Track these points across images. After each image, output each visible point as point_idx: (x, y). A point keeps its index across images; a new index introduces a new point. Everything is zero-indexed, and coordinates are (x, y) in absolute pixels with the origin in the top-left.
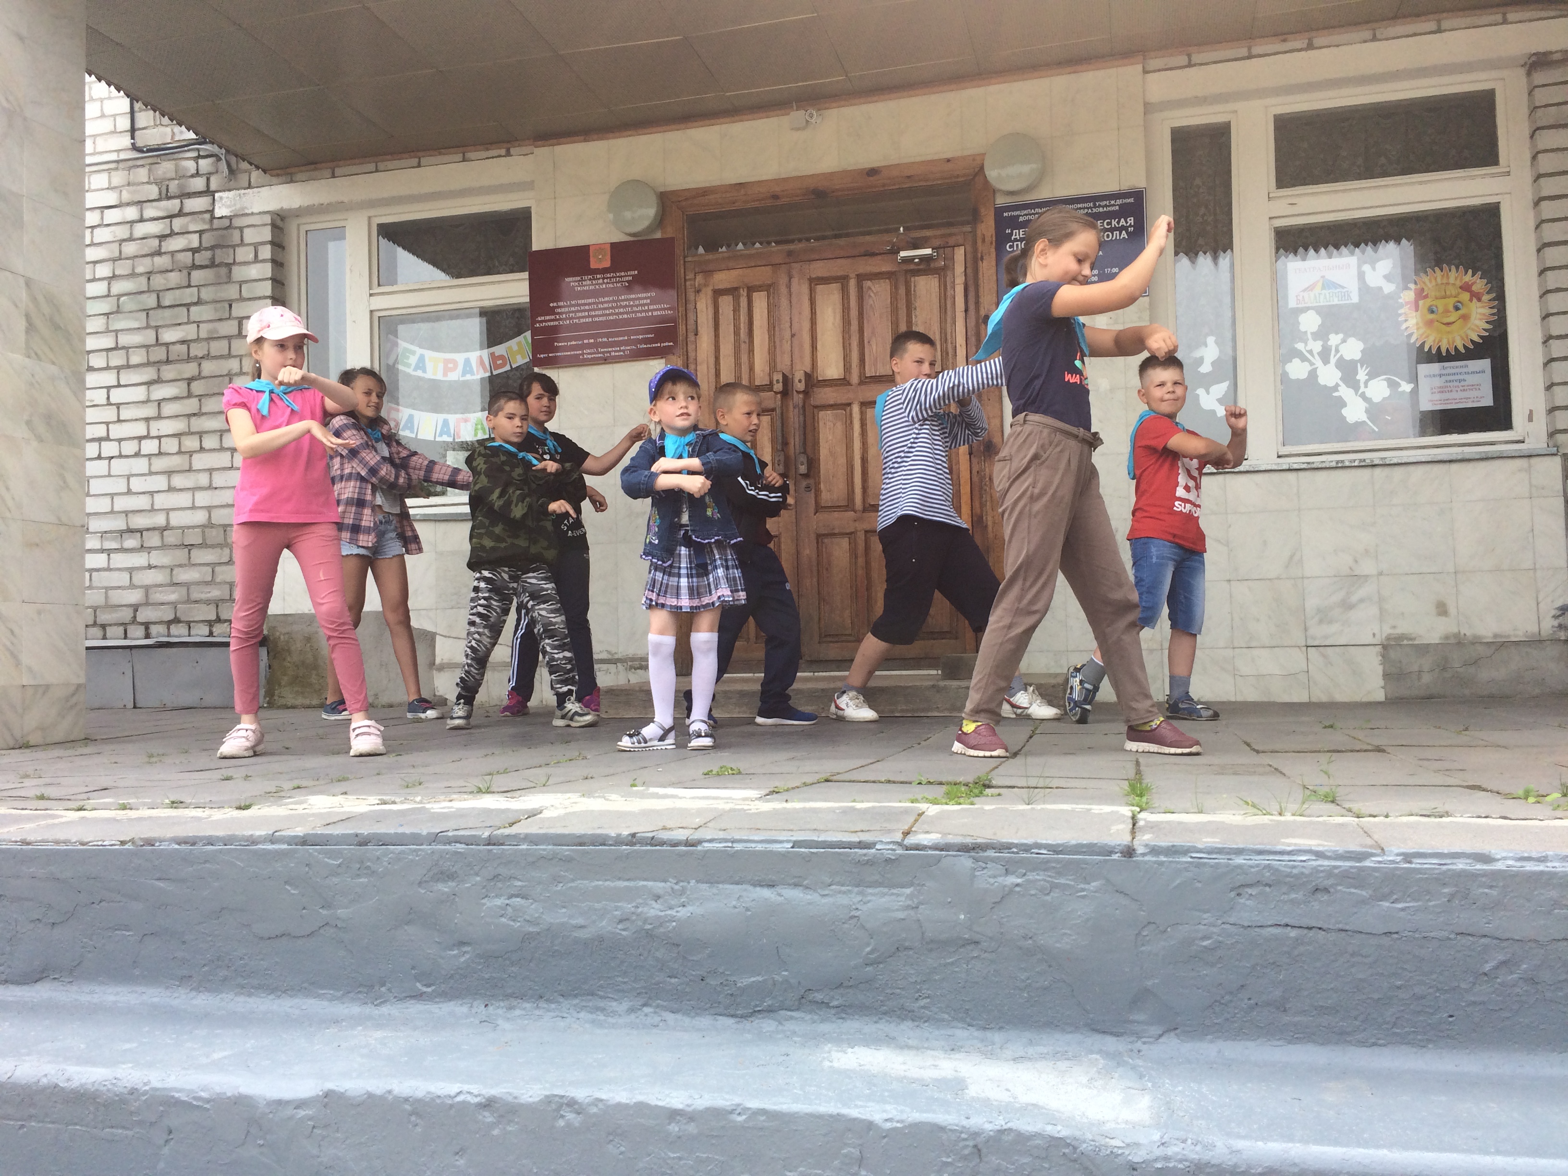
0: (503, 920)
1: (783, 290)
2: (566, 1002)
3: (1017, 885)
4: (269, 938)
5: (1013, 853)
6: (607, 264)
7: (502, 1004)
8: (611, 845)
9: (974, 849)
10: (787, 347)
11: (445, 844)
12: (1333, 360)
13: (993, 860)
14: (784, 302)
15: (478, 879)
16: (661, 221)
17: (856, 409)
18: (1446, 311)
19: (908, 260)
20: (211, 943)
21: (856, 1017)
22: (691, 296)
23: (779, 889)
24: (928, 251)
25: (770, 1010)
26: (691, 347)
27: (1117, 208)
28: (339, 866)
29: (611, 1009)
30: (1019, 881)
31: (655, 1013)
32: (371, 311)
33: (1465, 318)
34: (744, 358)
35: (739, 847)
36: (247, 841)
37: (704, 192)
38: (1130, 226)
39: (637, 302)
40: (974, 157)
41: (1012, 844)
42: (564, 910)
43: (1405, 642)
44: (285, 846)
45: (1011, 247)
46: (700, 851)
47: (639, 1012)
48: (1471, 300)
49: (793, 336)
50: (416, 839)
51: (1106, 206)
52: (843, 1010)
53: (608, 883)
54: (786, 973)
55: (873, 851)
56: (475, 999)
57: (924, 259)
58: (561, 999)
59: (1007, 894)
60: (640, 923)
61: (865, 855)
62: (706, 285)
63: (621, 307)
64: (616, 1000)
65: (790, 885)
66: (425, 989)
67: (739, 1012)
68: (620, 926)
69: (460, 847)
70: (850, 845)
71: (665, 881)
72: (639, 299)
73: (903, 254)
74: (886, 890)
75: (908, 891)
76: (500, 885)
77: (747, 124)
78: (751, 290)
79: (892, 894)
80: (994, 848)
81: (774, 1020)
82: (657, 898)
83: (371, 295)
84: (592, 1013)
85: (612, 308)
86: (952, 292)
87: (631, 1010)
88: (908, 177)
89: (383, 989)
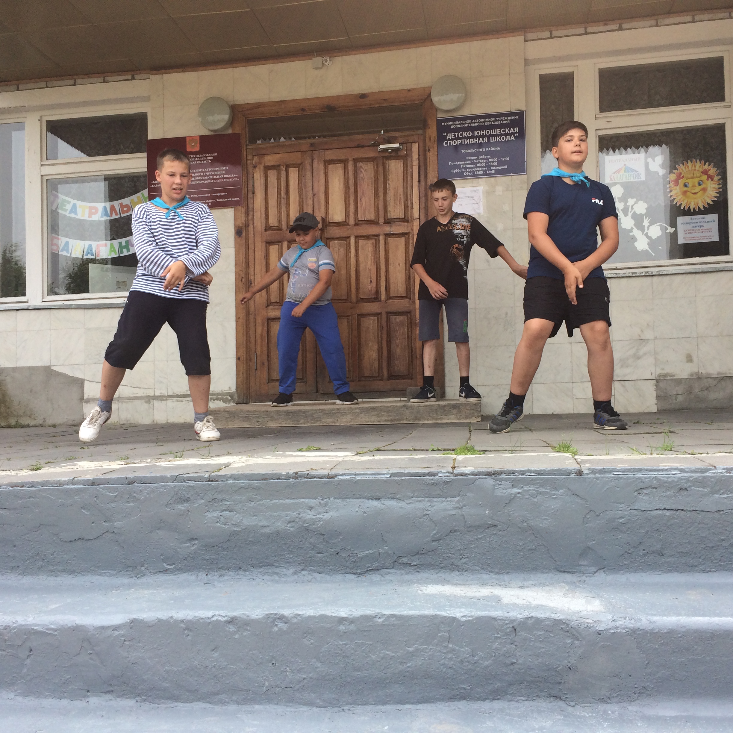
0: (218, 524)
1: (308, 167)
2: (255, 570)
3: (519, 493)
4: (70, 541)
5: (516, 475)
6: (197, 149)
7: (216, 573)
8: (283, 479)
9: (494, 474)
10: (310, 202)
11: (182, 482)
12: (630, 214)
13: (506, 480)
14: (309, 174)
15: (203, 501)
16: (231, 123)
17: (352, 240)
18: (694, 186)
19: (385, 150)
20: (33, 546)
21: (426, 571)
22: (250, 169)
23: (382, 501)
24: (397, 145)
25: (377, 569)
26: (250, 201)
27: (509, 122)
28: (116, 497)
29: (283, 573)
30: (519, 491)
31: (309, 574)
32: (42, 176)
33: (704, 190)
34: (284, 208)
35: (359, 477)
36: (56, 484)
37: (259, 106)
38: (516, 133)
39: (216, 173)
40: (424, 89)
41: (515, 471)
42: (255, 517)
43: (669, 378)
44: (81, 486)
45: (446, 143)
46: (336, 481)
47: (300, 574)
48: (708, 180)
49: (314, 195)
50: (163, 479)
51: (502, 120)
52: (418, 567)
53: (281, 501)
54: (386, 548)
55: (437, 477)
56: (199, 571)
57: (394, 150)
58: (252, 569)
59: (512, 499)
60: (301, 523)
61: (432, 480)
62: (260, 163)
63: (206, 175)
64: (285, 568)
65: (388, 498)
66: (168, 567)
67: (359, 571)
68: (288, 526)
69: (192, 483)
70: (424, 475)
71: (315, 498)
72: (217, 171)
73: (382, 146)
74: (444, 499)
75: (457, 499)
76: (216, 504)
77: (285, 64)
78: (288, 167)
79: (448, 501)
80: (505, 474)
81: (380, 574)
82: (311, 508)
83: (42, 165)
84: (271, 576)
85: (201, 176)
86: (411, 170)
87: (295, 573)
88: (385, 100)
89: (143, 568)
